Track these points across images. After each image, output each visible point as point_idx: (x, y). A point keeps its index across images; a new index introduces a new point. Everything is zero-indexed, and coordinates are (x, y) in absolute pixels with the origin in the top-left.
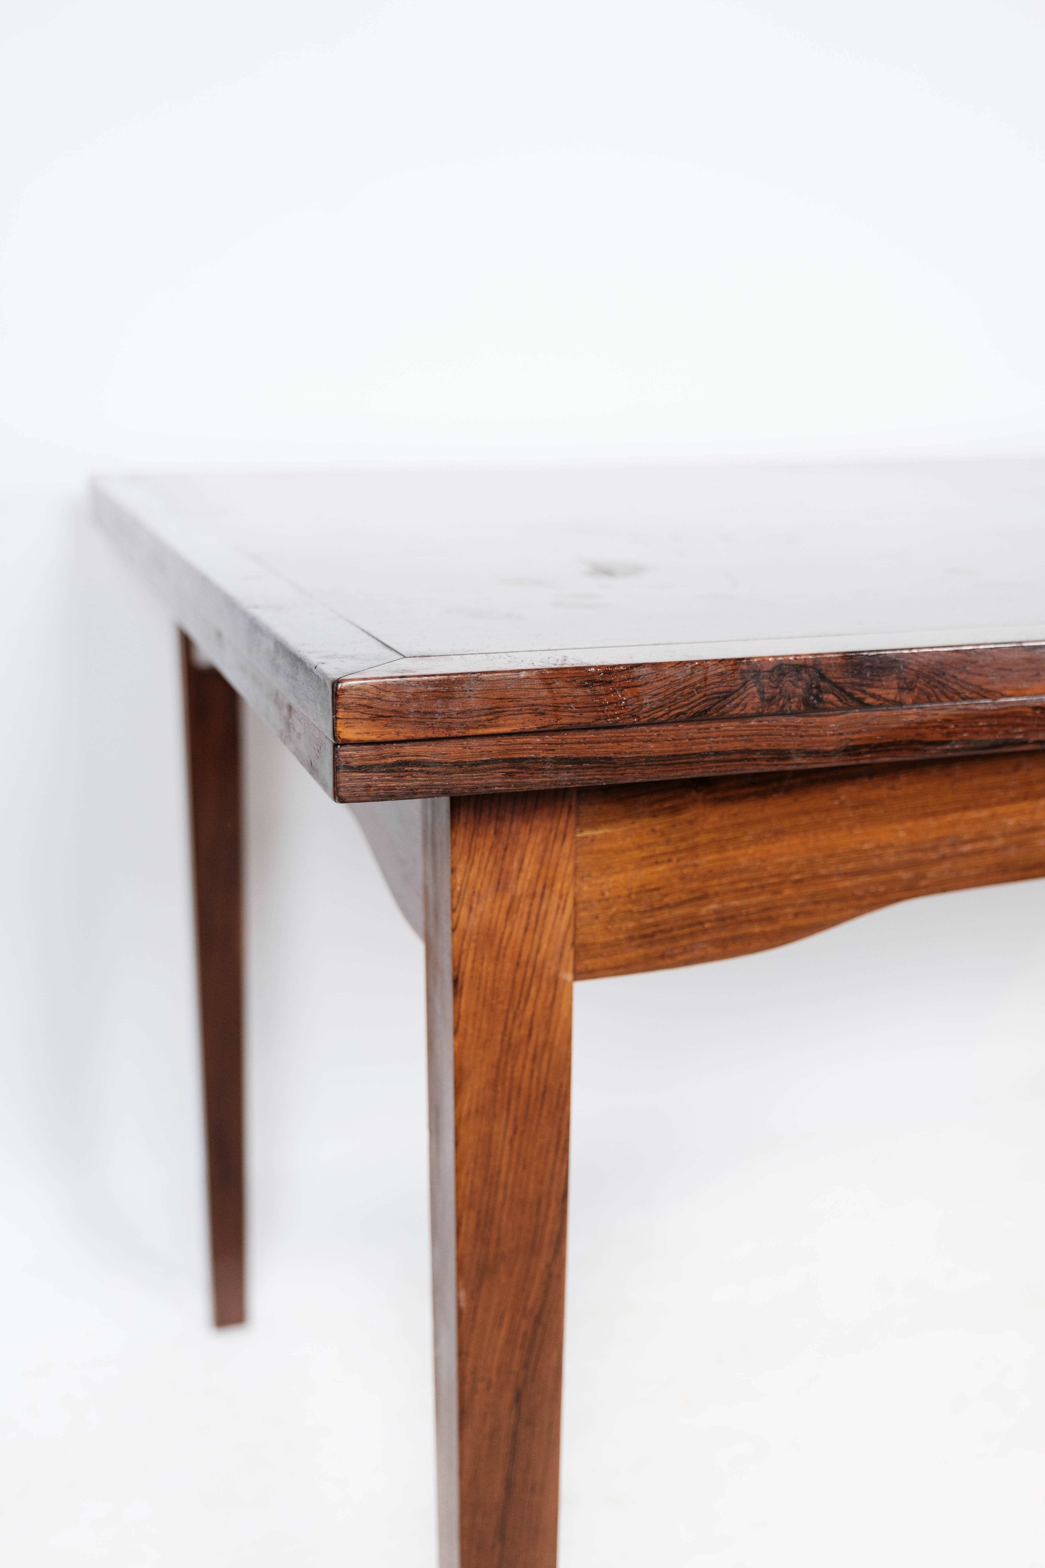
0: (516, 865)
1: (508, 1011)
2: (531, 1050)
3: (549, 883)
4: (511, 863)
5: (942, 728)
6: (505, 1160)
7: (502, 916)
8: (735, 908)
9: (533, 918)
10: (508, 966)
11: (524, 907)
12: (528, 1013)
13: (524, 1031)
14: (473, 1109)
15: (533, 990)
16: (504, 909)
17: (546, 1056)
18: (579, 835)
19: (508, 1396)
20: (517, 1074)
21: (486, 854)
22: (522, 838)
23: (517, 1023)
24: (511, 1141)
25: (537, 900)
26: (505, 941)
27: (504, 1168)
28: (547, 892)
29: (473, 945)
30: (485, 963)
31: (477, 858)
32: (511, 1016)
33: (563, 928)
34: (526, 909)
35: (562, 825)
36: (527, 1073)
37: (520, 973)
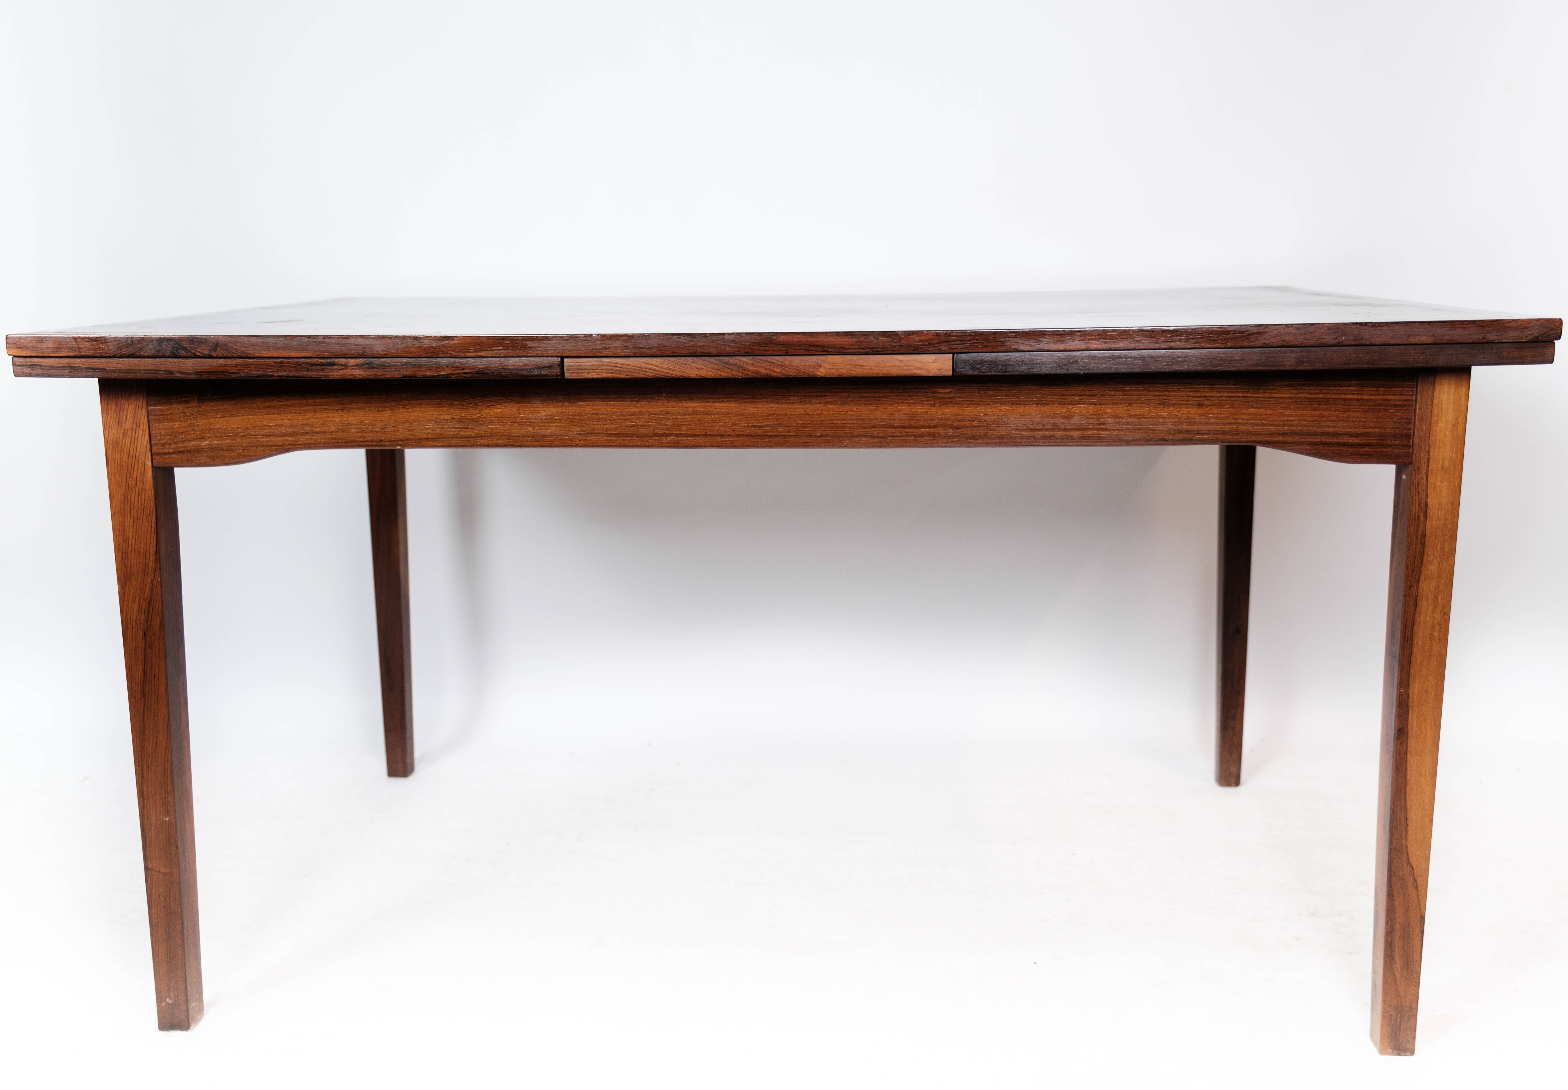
0: (124, 417)
1: (127, 474)
2: (137, 490)
3: (138, 425)
4: (123, 416)
5: (236, 367)
6: (131, 534)
7: (121, 436)
8: (217, 444)
9: (133, 438)
10: (126, 456)
11: (129, 434)
12: (135, 476)
13: (134, 483)
14: (117, 511)
15: (136, 467)
16: (122, 434)
17: (143, 494)
18: (149, 408)
19: (141, 634)
20: (133, 499)
21: (113, 412)
22: (126, 407)
23: (131, 479)
24: (133, 526)
25: (134, 431)
26: (123, 447)
27: (131, 537)
28: (138, 428)
29: (111, 446)
30: (116, 454)
31: (110, 414)
32: (128, 476)
33: (145, 443)
34: (130, 434)
35: (141, 403)
36: (136, 500)
37: (130, 459)
